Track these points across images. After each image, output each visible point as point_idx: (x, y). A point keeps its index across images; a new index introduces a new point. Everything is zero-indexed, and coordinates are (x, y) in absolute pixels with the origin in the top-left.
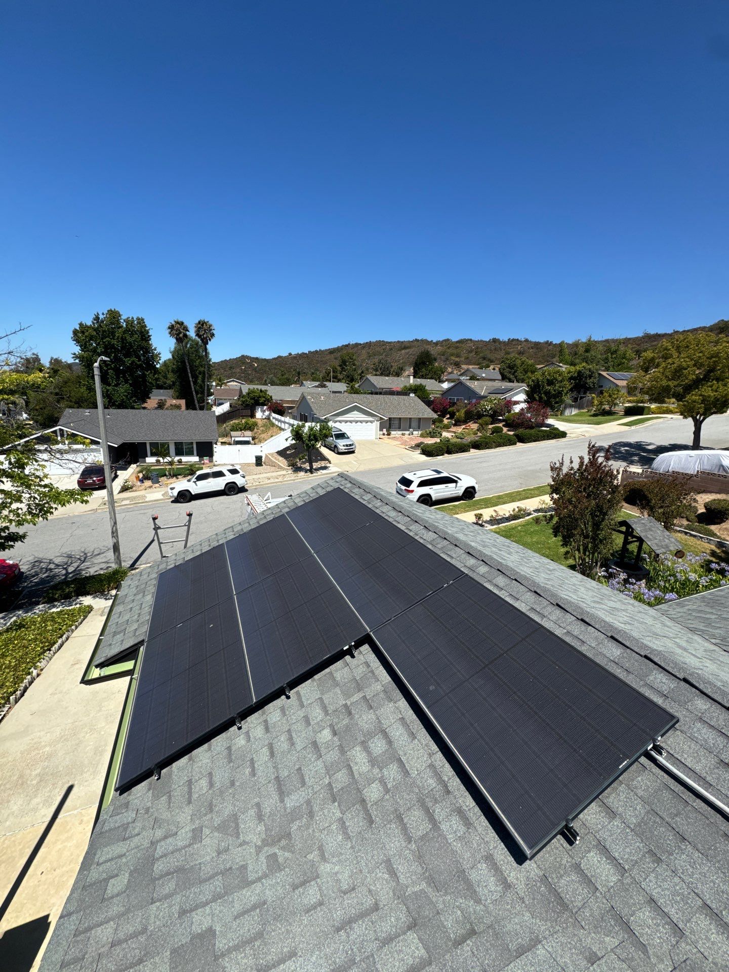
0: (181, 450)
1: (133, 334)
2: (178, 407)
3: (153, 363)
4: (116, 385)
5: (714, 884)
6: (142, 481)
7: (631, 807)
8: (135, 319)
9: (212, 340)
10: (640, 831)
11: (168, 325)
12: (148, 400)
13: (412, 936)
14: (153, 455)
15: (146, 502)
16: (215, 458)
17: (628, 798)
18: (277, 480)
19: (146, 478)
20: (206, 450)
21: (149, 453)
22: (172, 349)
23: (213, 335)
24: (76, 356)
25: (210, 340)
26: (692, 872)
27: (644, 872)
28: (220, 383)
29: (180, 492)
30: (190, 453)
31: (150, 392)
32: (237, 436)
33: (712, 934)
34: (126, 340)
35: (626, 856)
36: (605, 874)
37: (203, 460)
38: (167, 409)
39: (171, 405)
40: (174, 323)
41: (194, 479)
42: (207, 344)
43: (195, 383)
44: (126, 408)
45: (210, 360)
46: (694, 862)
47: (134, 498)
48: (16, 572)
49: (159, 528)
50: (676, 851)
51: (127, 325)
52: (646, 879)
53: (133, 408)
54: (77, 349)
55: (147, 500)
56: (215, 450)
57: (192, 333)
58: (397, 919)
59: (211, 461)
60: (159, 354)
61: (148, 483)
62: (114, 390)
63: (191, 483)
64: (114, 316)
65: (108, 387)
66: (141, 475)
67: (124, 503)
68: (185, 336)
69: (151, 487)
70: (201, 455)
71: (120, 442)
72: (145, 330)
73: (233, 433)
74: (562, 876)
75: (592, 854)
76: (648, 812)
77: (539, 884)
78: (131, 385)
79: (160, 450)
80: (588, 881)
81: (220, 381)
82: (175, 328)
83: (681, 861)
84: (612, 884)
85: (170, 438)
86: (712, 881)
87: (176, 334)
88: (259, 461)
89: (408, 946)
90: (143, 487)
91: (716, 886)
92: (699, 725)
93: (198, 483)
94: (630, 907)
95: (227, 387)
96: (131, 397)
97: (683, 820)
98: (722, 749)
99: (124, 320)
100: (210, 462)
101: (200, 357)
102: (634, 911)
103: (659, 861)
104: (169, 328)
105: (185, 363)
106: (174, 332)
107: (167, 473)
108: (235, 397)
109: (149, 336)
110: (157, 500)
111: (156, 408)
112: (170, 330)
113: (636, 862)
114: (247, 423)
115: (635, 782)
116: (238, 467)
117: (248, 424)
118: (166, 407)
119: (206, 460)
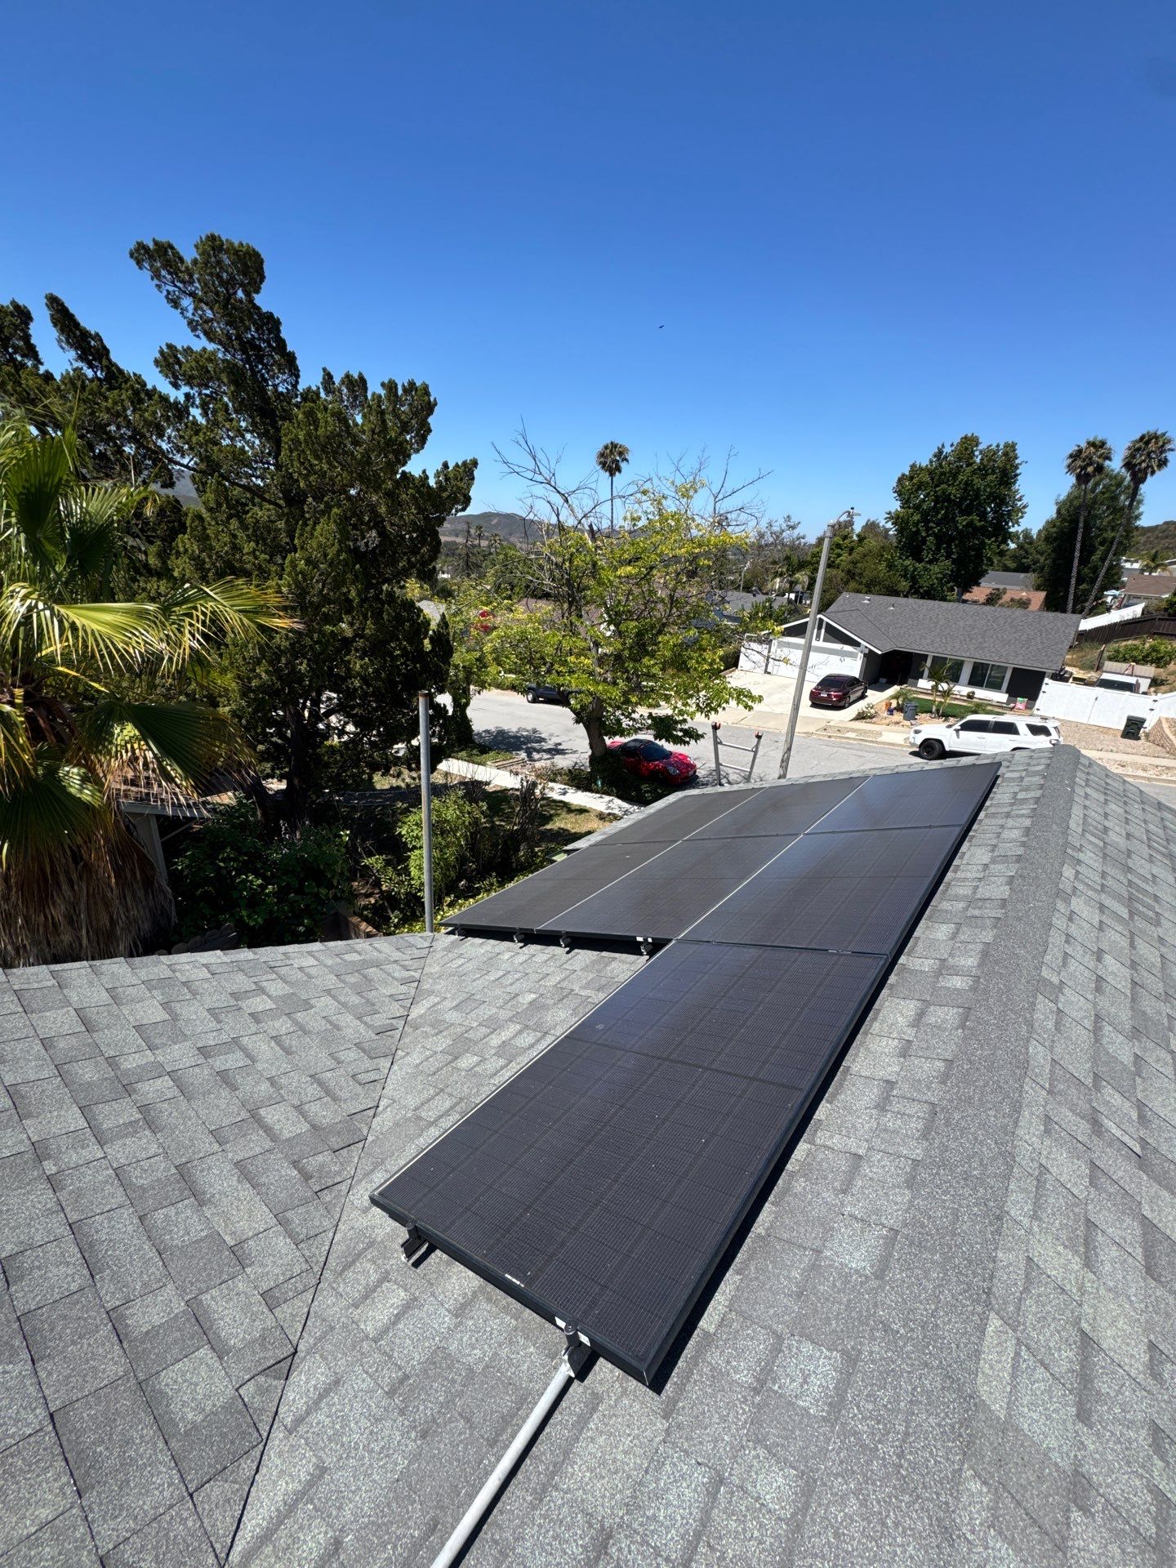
0: (981, 676)
1: (987, 474)
2: (1024, 604)
3: (1007, 524)
4: (930, 562)
5: (353, 1492)
6: (891, 712)
7: (477, 1340)
8: (1001, 447)
9: (1158, 473)
10: (439, 1361)
11: (1073, 449)
12: (975, 589)
13: (304, 1127)
14: (931, 677)
15: (877, 742)
16: (1039, 703)
17: (491, 1334)
18: (1141, 773)
19: (900, 709)
20: (1026, 685)
21: (926, 672)
22: (1062, 498)
23: (1163, 463)
24: (891, 517)
25: (1153, 473)
26: (372, 1451)
27: (376, 1371)
28: (1153, 565)
29: (926, 740)
30: (995, 686)
31: (983, 574)
32: (1114, 671)
33: (287, 1483)
34: (973, 485)
35: (398, 1341)
36: (376, 1316)
37: (1015, 702)
38: (1002, 605)
39: (1012, 600)
40: (1084, 445)
41: (957, 726)
42: (1143, 480)
43: (1084, 561)
44: (933, 598)
45: (1137, 517)
46: (387, 1456)
47: (866, 732)
48: (691, 773)
49: (721, 743)
50: (406, 1423)
51: (982, 460)
52: (367, 1373)
53: (944, 599)
54: (895, 506)
55: (879, 739)
56: (1044, 688)
57: (1116, 465)
58: (324, 1117)
59: (1029, 707)
60: (1025, 507)
61: (898, 716)
62: (926, 569)
63: (951, 731)
64: (968, 444)
65: (917, 565)
66: (894, 704)
67: (848, 735)
68: (1100, 469)
69: (898, 723)
70: (1013, 693)
71: (888, 648)
72: (1012, 466)
73: (1108, 665)
74: (374, 1262)
75: (403, 1294)
76: (471, 1370)
77: (367, 1241)
78: (954, 562)
79: (946, 670)
80: (368, 1294)
81: (1153, 559)
82: (1084, 455)
83: (393, 1431)
84: (362, 1327)
85: (969, 654)
86: (359, 1489)
87: (1080, 467)
88: (1133, 728)
89: (293, 1124)
90: (887, 721)
91: (350, 1495)
92: (701, 1477)
93: (962, 733)
94: (332, 1353)
95: (1166, 574)
96: (948, 582)
97: (460, 1434)
98: (645, 1542)
99: (981, 452)
100: (1026, 708)
101: (1117, 510)
102: (326, 1359)
103: (391, 1394)
104: (1071, 456)
105: (1078, 522)
106: (1079, 463)
107: (934, 709)
108: (1165, 593)
109: (1017, 475)
110: (893, 744)
111: (984, 604)
112: (1070, 460)
113: (390, 1357)
114: (1154, 649)
115: (522, 1341)
116: (1050, 725)
117: (1158, 651)
118: (1000, 602)
119: (1021, 702)
